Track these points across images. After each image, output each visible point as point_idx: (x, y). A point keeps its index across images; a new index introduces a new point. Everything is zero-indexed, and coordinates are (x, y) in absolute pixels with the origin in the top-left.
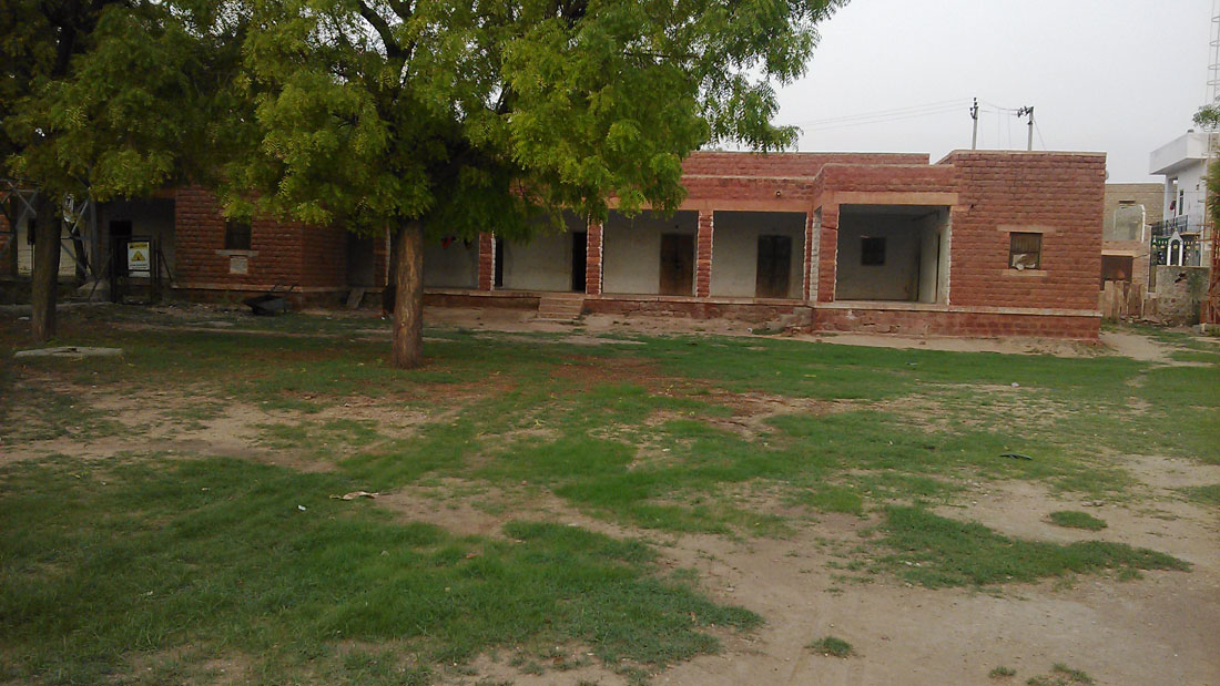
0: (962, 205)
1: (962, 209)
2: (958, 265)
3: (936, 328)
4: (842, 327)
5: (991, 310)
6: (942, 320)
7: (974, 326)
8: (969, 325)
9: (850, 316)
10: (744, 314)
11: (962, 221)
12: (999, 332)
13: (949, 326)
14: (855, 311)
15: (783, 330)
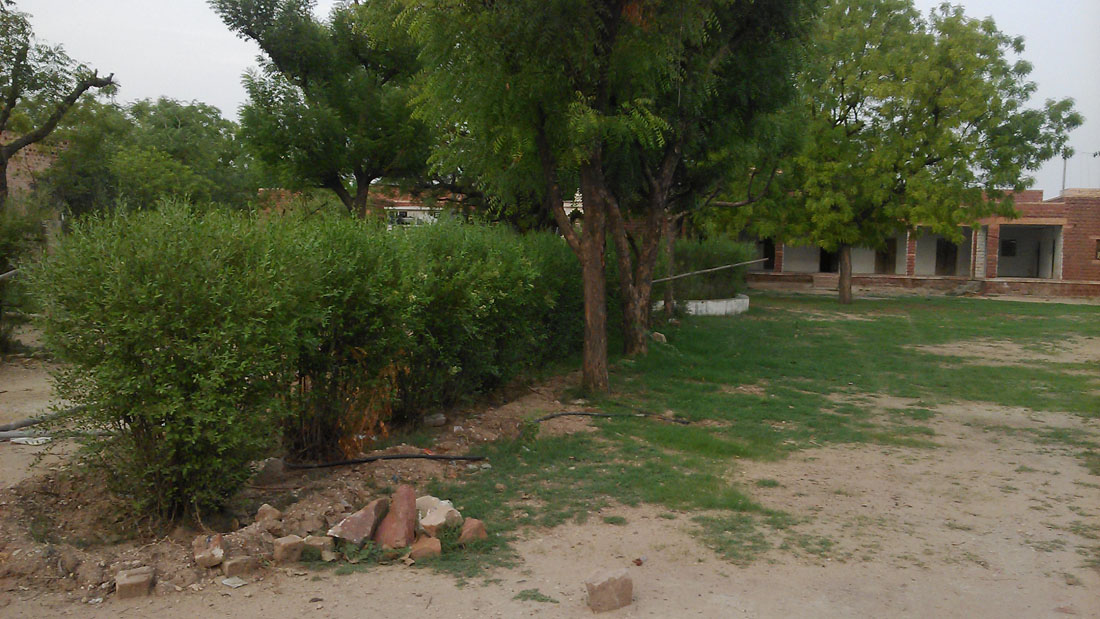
0: (1069, 224)
1: (1069, 227)
2: (1067, 258)
3: (1055, 293)
4: (1001, 292)
5: (1085, 282)
6: (1058, 288)
7: (1075, 291)
8: (1073, 290)
9: (1006, 286)
10: (935, 285)
11: (1068, 234)
12: (1090, 295)
13: (1062, 291)
14: (1008, 283)
15: (964, 294)
